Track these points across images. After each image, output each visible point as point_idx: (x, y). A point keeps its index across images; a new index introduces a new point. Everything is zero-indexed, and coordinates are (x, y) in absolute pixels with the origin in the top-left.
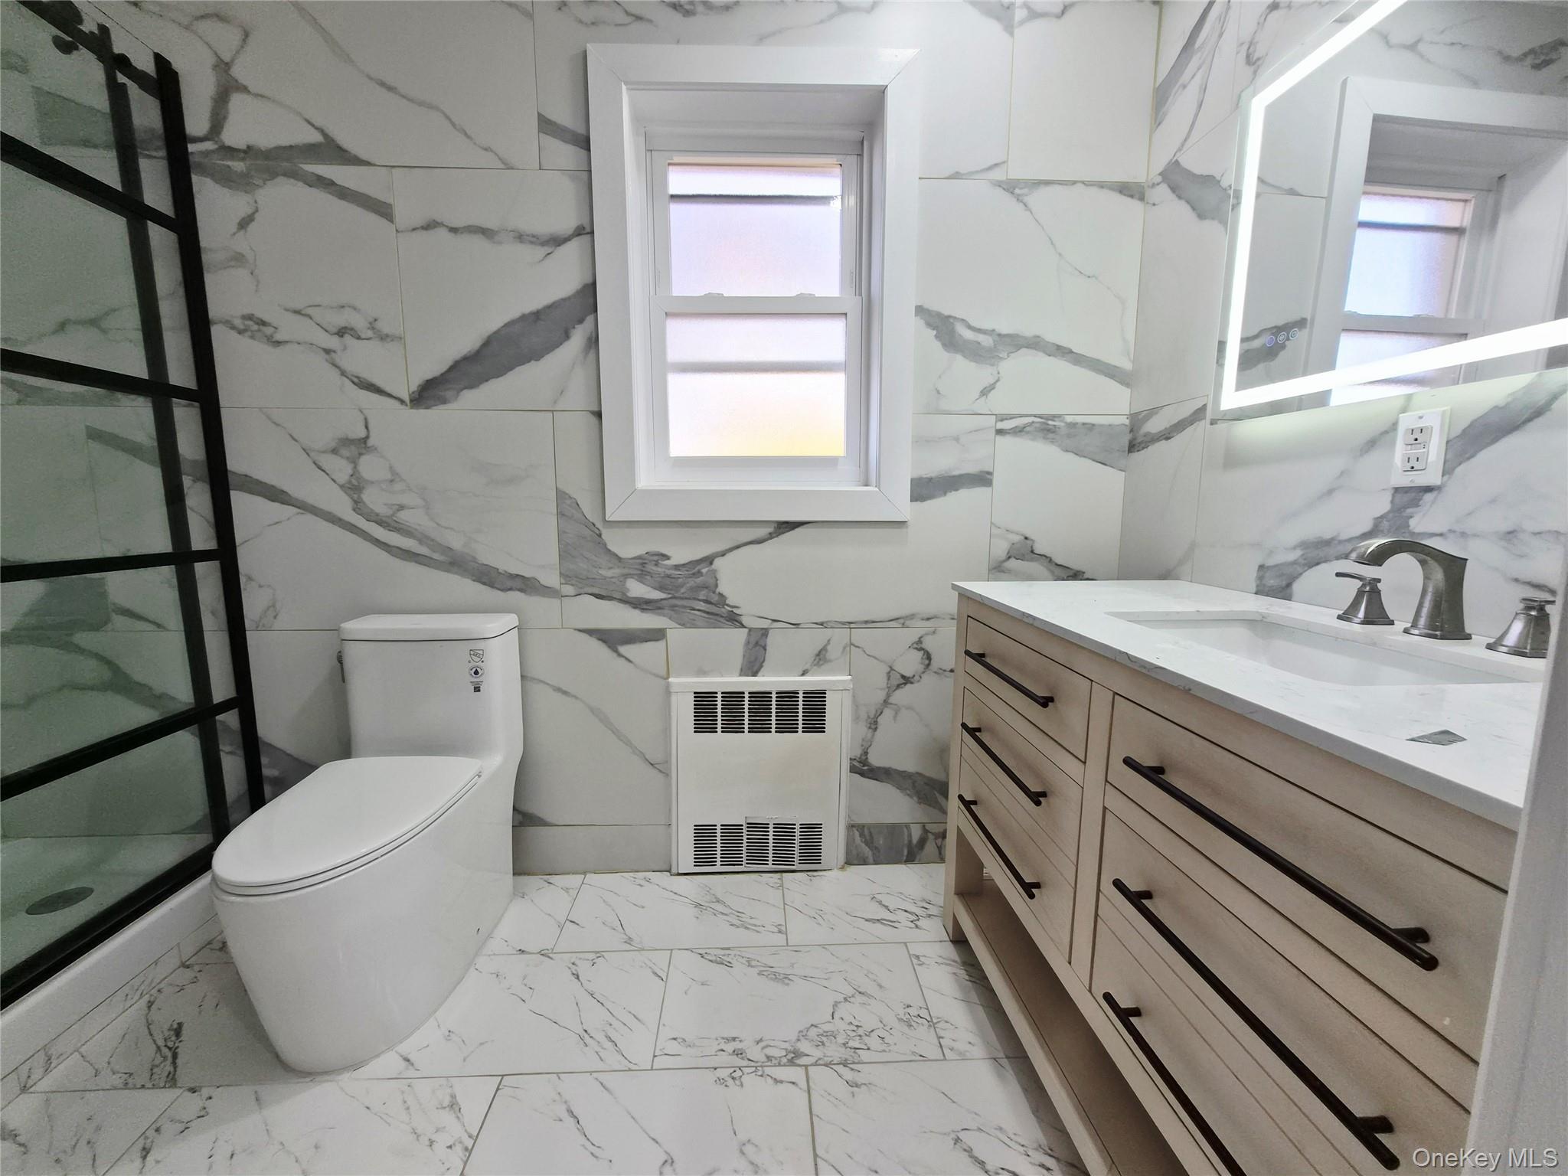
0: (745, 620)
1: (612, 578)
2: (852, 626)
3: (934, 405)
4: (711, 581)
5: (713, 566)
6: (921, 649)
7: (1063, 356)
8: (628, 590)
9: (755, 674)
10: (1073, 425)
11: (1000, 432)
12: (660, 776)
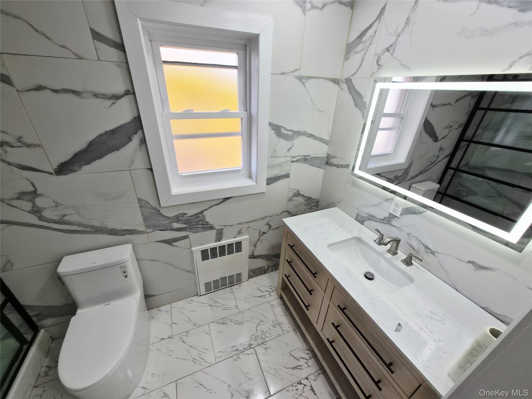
0: (215, 228)
1: (166, 224)
2: (249, 222)
3: (274, 155)
4: (203, 219)
5: (203, 214)
6: (269, 225)
7: (311, 137)
8: (173, 226)
9: (220, 241)
10: (312, 158)
11: (292, 162)
12: (192, 274)
